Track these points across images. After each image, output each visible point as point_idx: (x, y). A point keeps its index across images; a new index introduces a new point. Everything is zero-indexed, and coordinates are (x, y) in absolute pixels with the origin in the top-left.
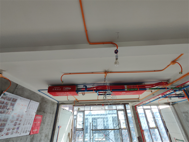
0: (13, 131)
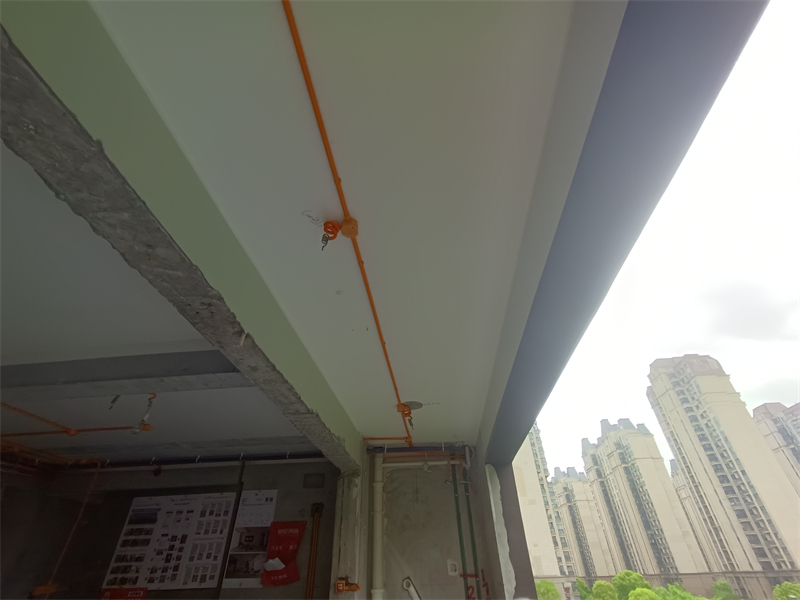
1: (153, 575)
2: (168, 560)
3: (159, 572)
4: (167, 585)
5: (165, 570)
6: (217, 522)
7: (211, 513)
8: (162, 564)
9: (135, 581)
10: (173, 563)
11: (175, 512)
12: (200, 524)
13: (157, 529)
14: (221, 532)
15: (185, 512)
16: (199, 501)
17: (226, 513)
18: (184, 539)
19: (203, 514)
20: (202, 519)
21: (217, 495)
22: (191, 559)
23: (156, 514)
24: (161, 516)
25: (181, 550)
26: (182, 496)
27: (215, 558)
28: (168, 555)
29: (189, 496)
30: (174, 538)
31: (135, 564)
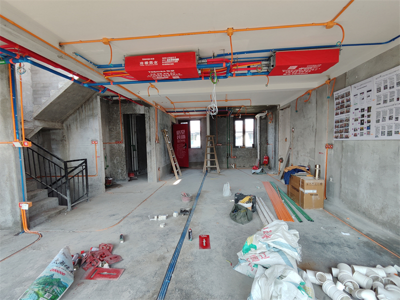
0: (362, 131)
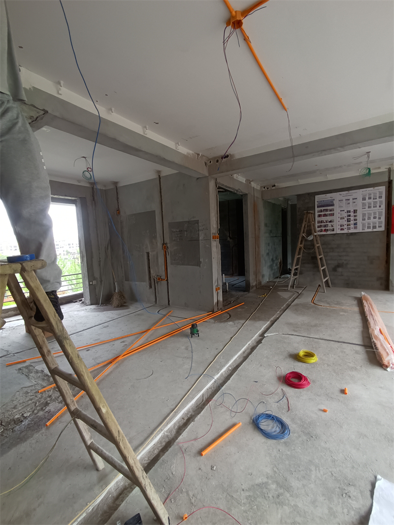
1: (342, 227)
2: (349, 220)
3: (346, 226)
4: (352, 231)
5: (349, 225)
6: (375, 203)
7: (370, 198)
8: (346, 223)
9: (333, 230)
10: (352, 222)
11: (344, 200)
12: (364, 204)
13: (337, 209)
14: (380, 206)
15: (351, 200)
16: (359, 193)
17: (380, 197)
18: (355, 211)
19: (364, 199)
20: (364, 201)
21: (372, 189)
22: (364, 220)
23: (332, 202)
24: (336, 203)
25: (355, 216)
26: (347, 192)
27: (380, 218)
28: (348, 219)
29: (351, 192)
30: (349, 212)
31: (330, 224)
